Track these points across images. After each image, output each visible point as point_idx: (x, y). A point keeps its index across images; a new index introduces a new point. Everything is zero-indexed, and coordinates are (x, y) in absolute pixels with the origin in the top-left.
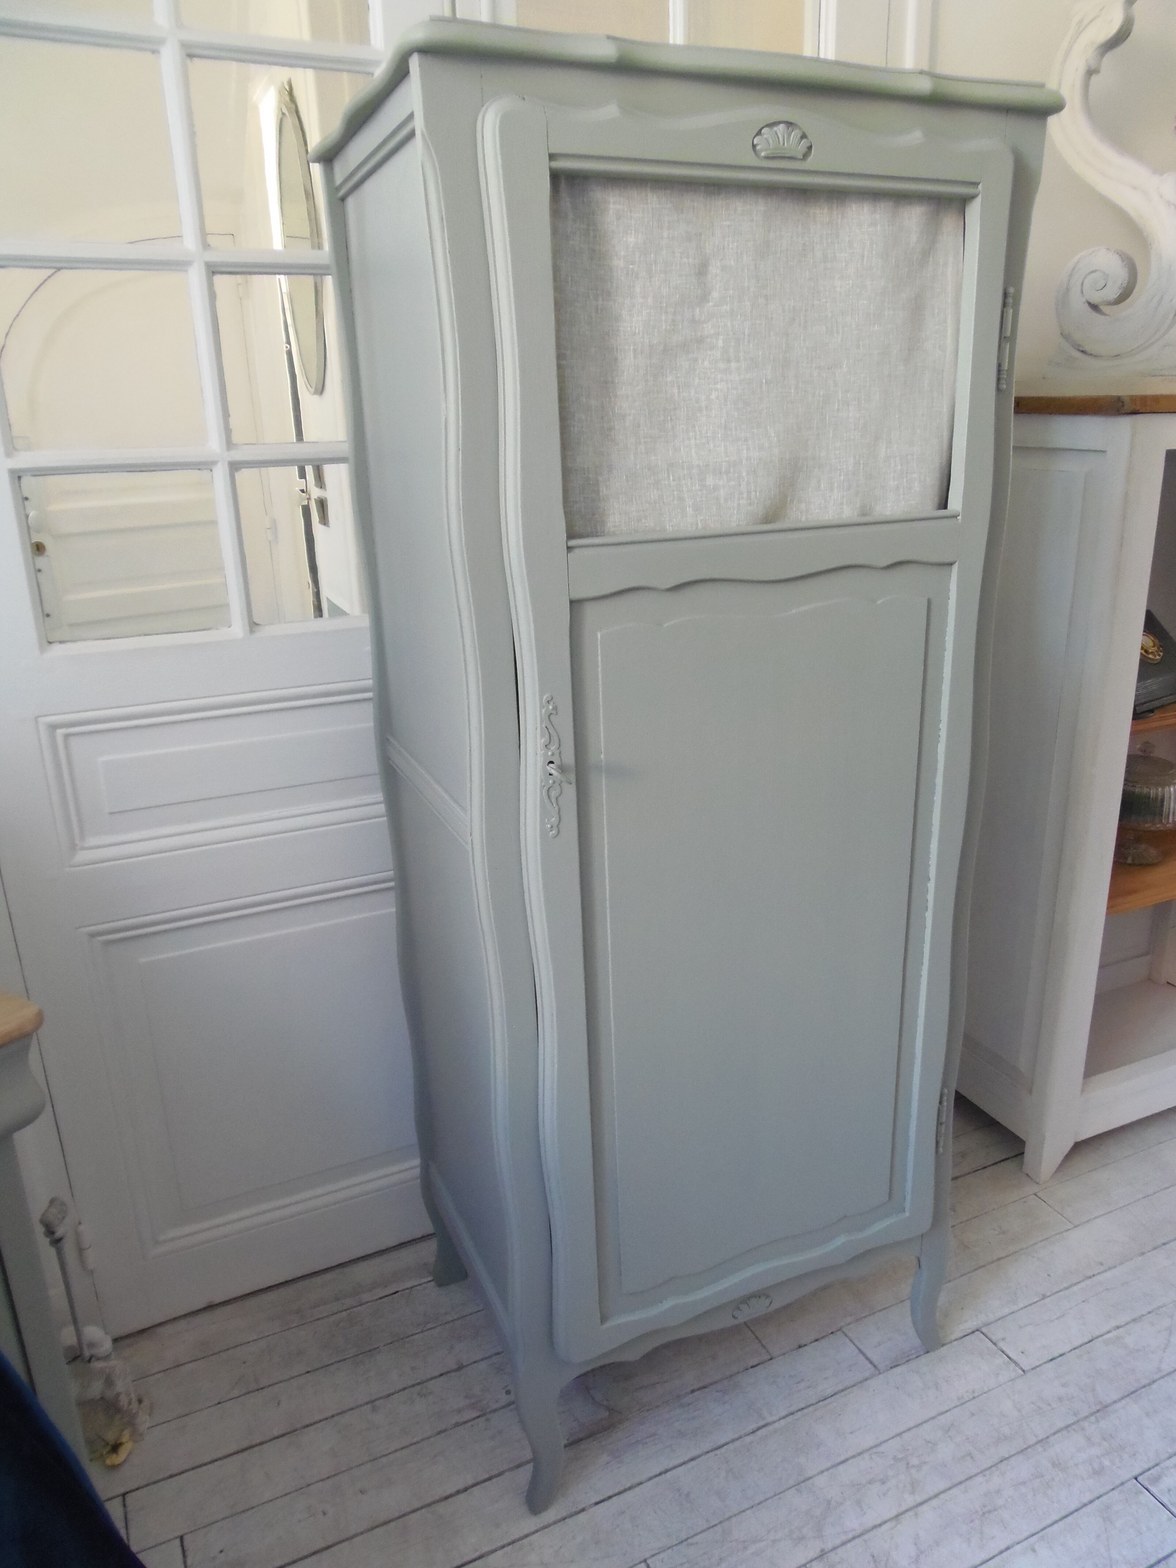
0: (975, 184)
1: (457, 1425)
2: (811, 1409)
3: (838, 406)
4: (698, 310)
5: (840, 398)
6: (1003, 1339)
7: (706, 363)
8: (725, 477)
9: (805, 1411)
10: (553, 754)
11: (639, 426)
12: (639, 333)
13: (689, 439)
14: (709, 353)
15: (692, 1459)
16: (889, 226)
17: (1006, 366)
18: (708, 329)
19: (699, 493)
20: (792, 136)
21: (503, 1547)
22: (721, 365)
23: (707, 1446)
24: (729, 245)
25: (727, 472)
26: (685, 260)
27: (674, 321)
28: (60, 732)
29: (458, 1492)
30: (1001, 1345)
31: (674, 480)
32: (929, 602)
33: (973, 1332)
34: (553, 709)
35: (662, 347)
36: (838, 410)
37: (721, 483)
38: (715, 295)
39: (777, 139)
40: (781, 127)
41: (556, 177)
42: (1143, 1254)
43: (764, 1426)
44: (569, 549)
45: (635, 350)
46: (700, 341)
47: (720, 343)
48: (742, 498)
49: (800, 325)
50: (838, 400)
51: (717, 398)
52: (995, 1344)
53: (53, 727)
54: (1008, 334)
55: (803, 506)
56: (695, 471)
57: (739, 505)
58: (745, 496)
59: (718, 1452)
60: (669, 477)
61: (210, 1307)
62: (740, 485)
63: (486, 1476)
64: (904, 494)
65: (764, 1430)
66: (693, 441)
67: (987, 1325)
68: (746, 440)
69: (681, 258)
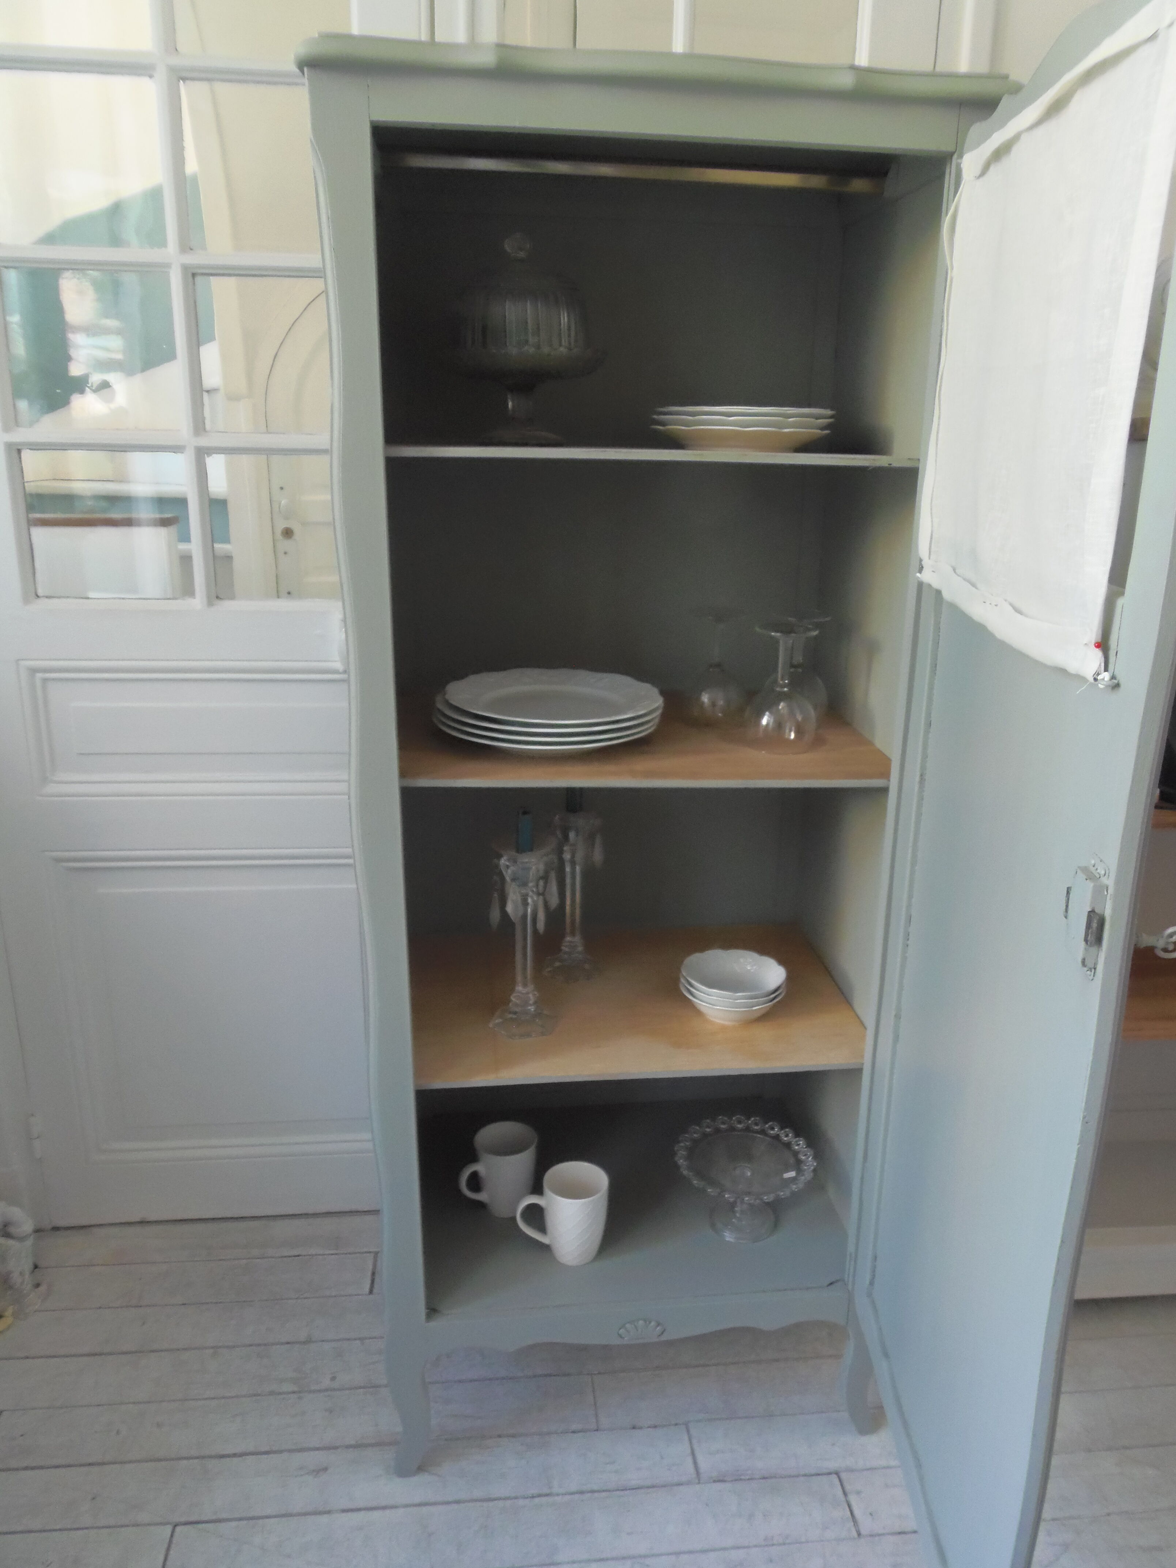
1: (272, 1393)
2: (604, 1494)
6: (858, 1493)
9: (596, 1495)
15: (458, 1502)
21: (240, 1519)
23: (478, 1493)
28: (39, 675)
29: (235, 1455)
30: (853, 1499)
33: (830, 1474)
42: (1090, 1450)
43: (547, 1495)
52: (845, 1494)
53: (33, 671)
59: (485, 1504)
61: (143, 1223)
63: (267, 1449)
65: (544, 1500)
67: (850, 1470)
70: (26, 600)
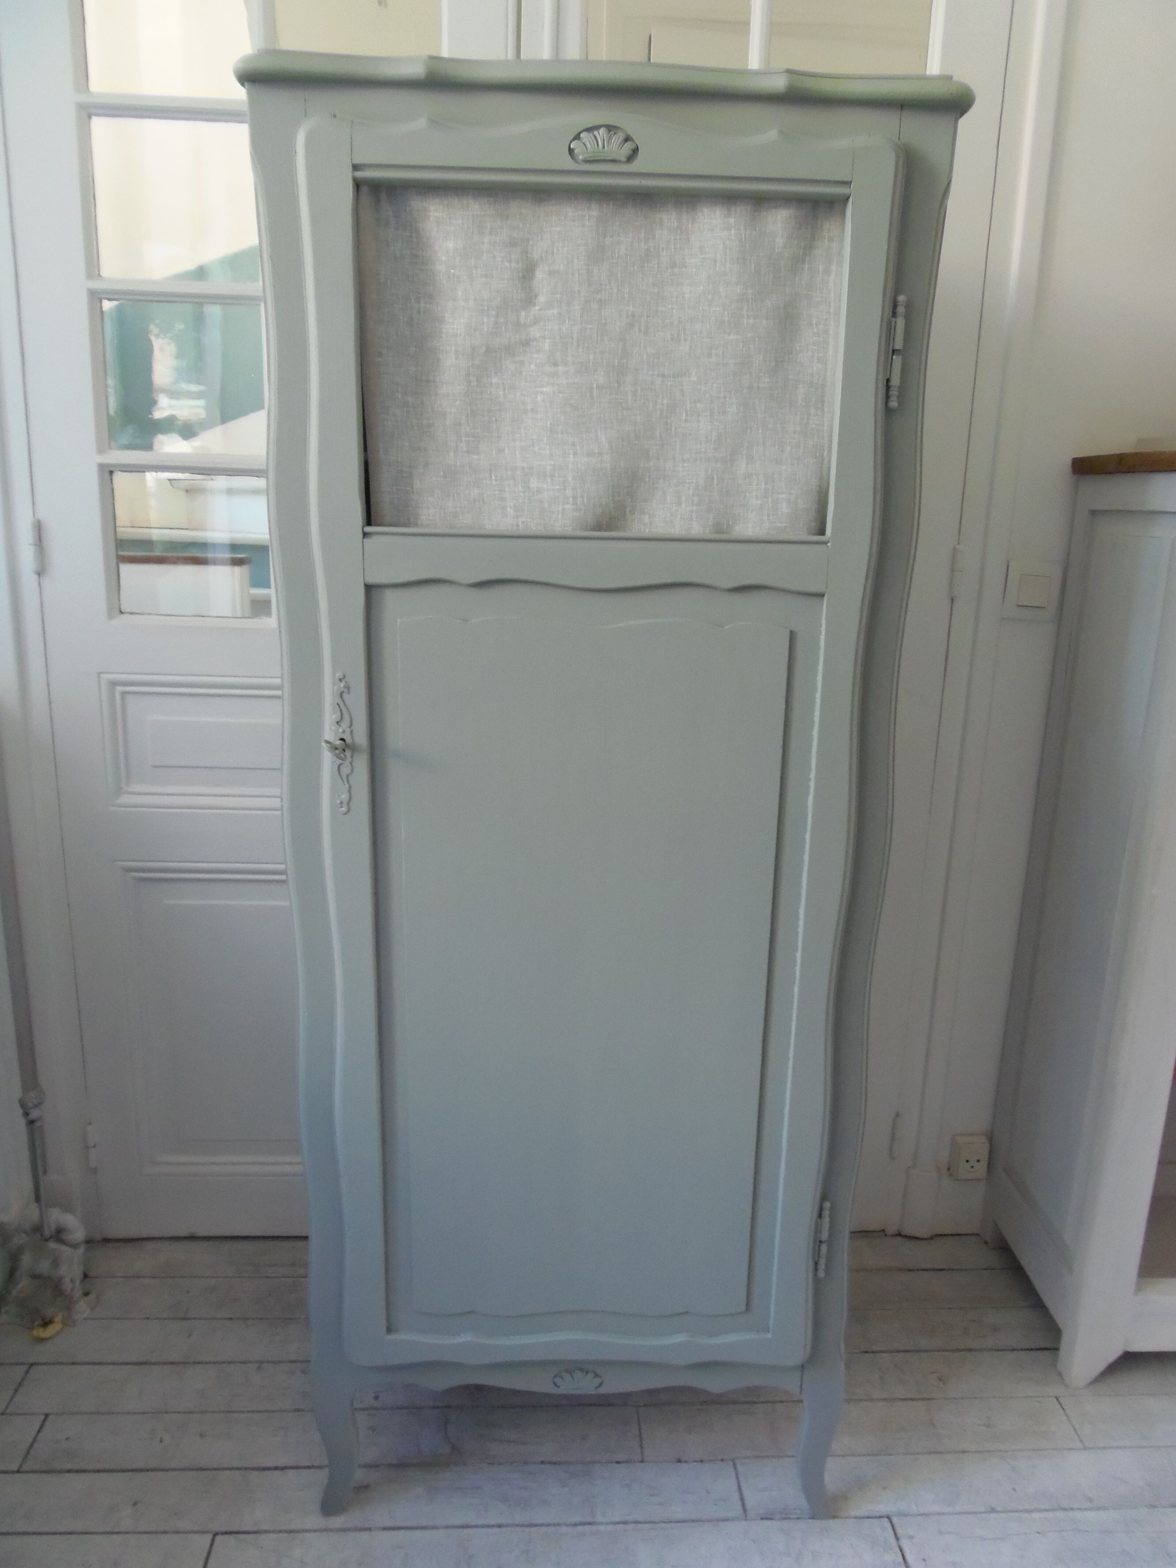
0: (847, 183)
2: (648, 1526)
3: (687, 415)
4: (523, 314)
5: (688, 409)
6: (911, 1538)
7: (533, 367)
8: (549, 480)
9: (640, 1525)
10: (344, 732)
11: (460, 424)
12: (460, 335)
13: (514, 441)
14: (535, 356)
15: (499, 1526)
16: (746, 229)
17: (895, 381)
18: (535, 332)
19: (522, 494)
20: (613, 141)
21: (280, 1531)
22: (548, 369)
23: (519, 1518)
24: (558, 250)
25: (552, 476)
26: (507, 264)
27: (496, 323)
28: (119, 689)
29: (276, 1468)
30: (906, 1544)
31: (496, 480)
32: (792, 636)
33: (881, 1517)
34: (345, 687)
35: (484, 348)
36: (686, 420)
37: (545, 486)
38: (542, 299)
39: (595, 143)
40: (602, 130)
41: (358, 185)
43: (589, 1523)
44: (365, 535)
45: (456, 352)
46: (526, 343)
47: (547, 347)
48: (568, 503)
49: (640, 330)
50: (686, 410)
51: (543, 401)
52: (897, 1538)
53: (114, 684)
54: (899, 345)
55: (646, 518)
56: (519, 472)
57: (564, 509)
58: (571, 500)
59: (527, 1530)
60: (491, 476)
62: (565, 490)
63: (308, 1464)
64: (768, 515)
65: (587, 1528)
66: (517, 443)
67: (902, 1514)
68: (573, 445)
69: (502, 262)
70: (110, 616)
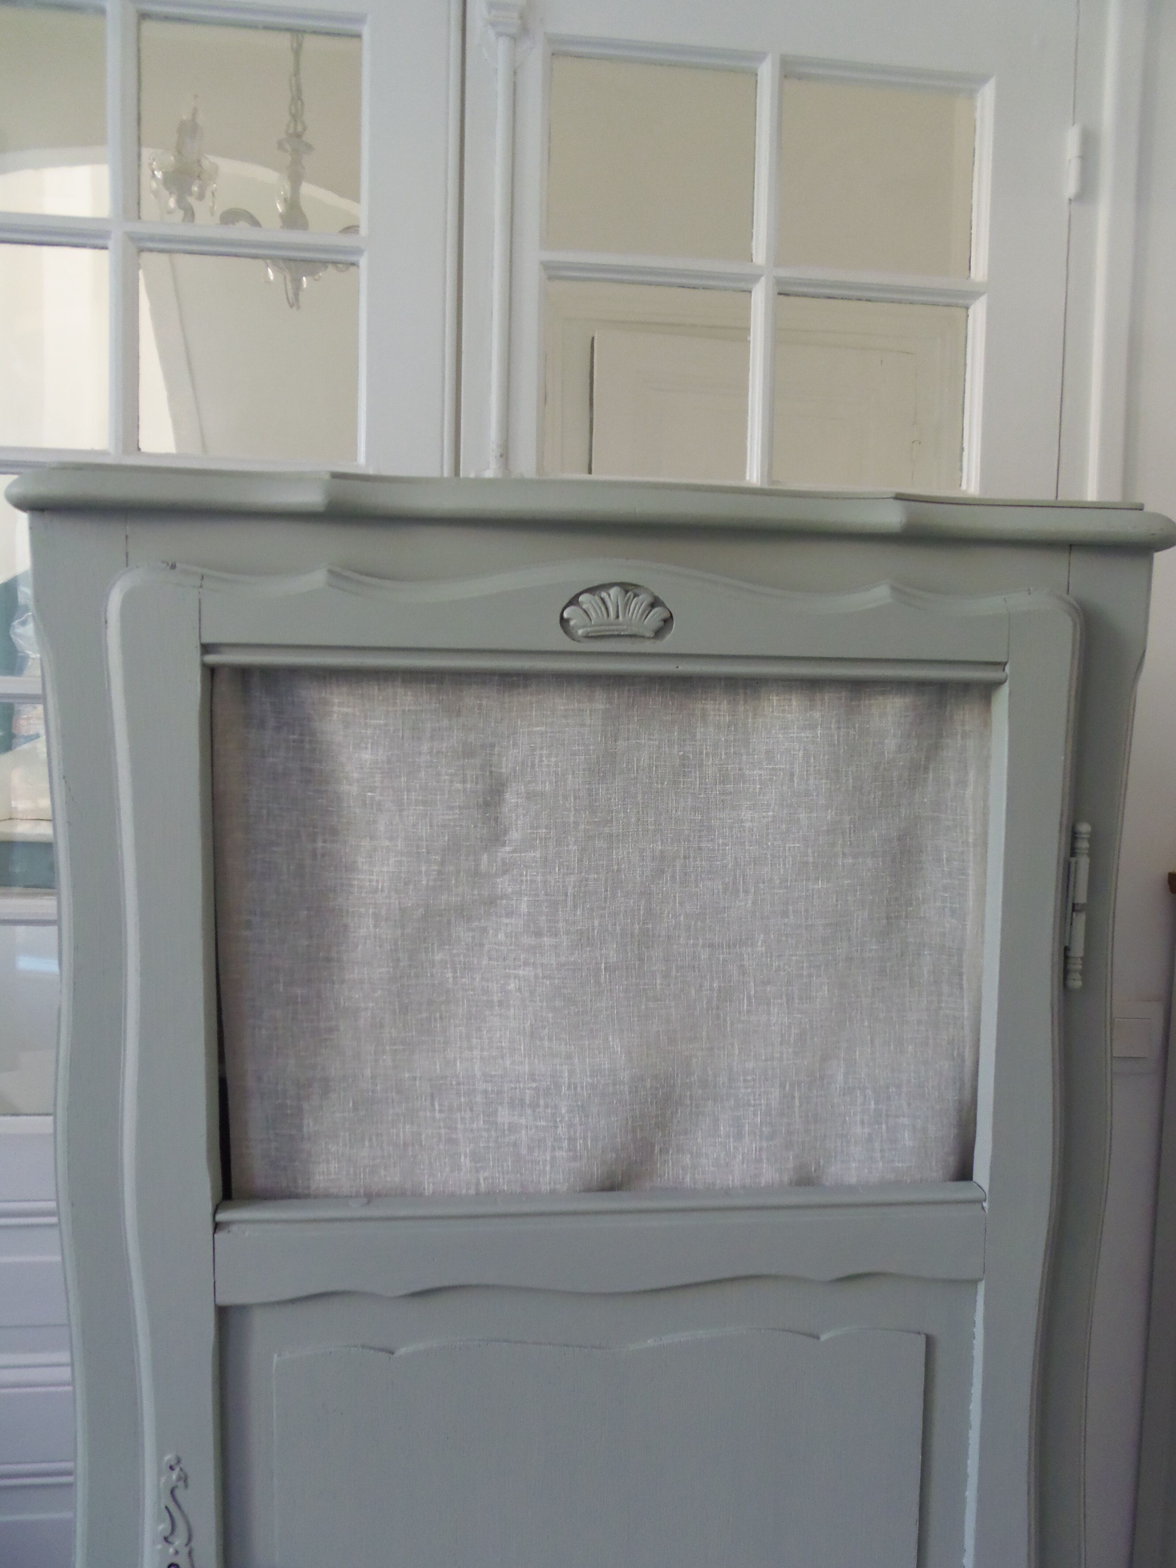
0: (999, 666)
3: (750, 1003)
4: (485, 857)
5: (752, 993)
7: (501, 936)
8: (529, 1111)
10: (177, 1552)
11: (382, 1026)
12: (382, 890)
13: (471, 1049)
14: (505, 920)
16: (839, 728)
17: (1078, 950)
18: (504, 885)
19: (485, 1134)
20: (632, 606)
22: (526, 940)
24: (541, 761)
25: (534, 1106)
26: (459, 786)
27: (440, 873)
31: (440, 1111)
32: (930, 1342)
34: (179, 1479)
35: (421, 911)
36: (748, 1012)
37: (523, 1121)
38: (515, 835)
39: (604, 611)
40: (613, 591)
41: (212, 675)
44: (217, 1226)
45: (376, 916)
46: (492, 901)
47: (524, 907)
48: (561, 1148)
49: (673, 878)
50: (749, 997)
51: (519, 990)
54: (1082, 898)
55: (687, 1159)
56: (479, 1098)
57: (553, 1158)
58: (565, 1144)
60: (433, 1105)
62: (556, 1127)
64: (882, 1151)
66: (476, 1053)
68: (569, 1057)
69: (451, 782)
